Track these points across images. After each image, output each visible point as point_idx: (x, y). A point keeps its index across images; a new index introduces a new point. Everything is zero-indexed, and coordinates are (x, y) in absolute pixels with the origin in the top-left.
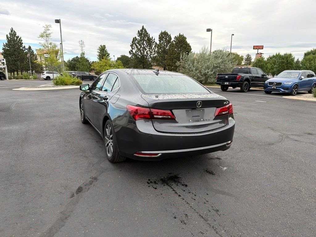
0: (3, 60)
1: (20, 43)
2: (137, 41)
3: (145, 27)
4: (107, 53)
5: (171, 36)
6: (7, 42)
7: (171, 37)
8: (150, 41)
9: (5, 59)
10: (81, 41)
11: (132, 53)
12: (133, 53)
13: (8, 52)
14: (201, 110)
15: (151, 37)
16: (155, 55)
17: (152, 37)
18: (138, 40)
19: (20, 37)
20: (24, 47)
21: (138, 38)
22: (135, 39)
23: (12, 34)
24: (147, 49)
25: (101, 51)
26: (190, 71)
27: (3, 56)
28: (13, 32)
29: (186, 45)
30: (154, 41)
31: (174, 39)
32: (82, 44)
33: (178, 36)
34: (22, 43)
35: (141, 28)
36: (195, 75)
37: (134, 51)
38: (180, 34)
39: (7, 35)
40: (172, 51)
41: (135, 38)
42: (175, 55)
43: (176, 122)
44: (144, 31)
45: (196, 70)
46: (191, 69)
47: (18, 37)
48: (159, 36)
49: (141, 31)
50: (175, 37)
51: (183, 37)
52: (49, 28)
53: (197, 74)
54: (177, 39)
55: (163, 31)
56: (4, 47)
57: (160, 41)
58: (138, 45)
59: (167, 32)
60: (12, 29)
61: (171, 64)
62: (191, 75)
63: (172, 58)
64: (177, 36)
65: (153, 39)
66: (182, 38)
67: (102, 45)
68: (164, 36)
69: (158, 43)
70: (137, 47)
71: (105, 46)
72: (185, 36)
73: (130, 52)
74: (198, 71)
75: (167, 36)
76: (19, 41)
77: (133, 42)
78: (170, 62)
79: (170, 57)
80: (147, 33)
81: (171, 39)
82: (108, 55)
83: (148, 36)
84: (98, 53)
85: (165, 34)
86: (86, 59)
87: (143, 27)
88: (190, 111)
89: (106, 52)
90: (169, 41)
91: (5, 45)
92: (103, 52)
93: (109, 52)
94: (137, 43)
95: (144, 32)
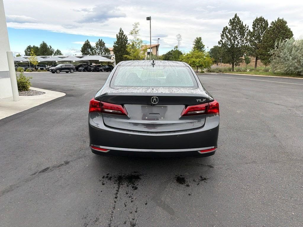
0: (113, 55)
1: (126, 40)
2: (227, 31)
3: (238, 15)
4: (202, 45)
5: (268, 21)
6: (117, 41)
7: (267, 23)
8: (242, 29)
9: (114, 55)
10: (179, 35)
11: (221, 43)
12: (223, 43)
13: (117, 49)
14: (162, 107)
15: (244, 25)
16: (247, 44)
17: (246, 25)
18: (229, 29)
19: (126, 36)
20: (129, 44)
21: (229, 27)
22: (225, 29)
23: (120, 33)
24: (238, 38)
25: (196, 43)
26: (285, 60)
27: (113, 52)
28: (121, 31)
29: (285, 30)
30: (248, 29)
31: (271, 25)
32: (179, 37)
33: (277, 20)
34: (128, 41)
35: (234, 17)
36: (292, 64)
37: (224, 41)
38: (279, 18)
39: (117, 35)
40: (266, 38)
41: (226, 27)
42: (270, 43)
43: (128, 118)
44: (236, 19)
45: (293, 59)
46: (286, 58)
47: (125, 35)
48: (254, 22)
49: (233, 19)
50: (272, 22)
51: (283, 22)
52: (137, 26)
53: (294, 64)
54: (274, 24)
55: (258, 17)
56: (114, 45)
57: (254, 28)
58: (228, 34)
59: (263, 18)
60: (121, 29)
61: (264, 53)
62: (287, 65)
63: (266, 46)
64: (274, 22)
65: (247, 26)
66: (281, 23)
67: (198, 38)
68: (260, 22)
69: (252, 30)
70: (227, 36)
71: (200, 38)
72: (285, 20)
73: (219, 42)
74: (296, 61)
75: (264, 22)
76: (126, 38)
77: (223, 32)
78: (263, 50)
79: (263, 45)
80: (240, 21)
81: (268, 25)
82: (203, 47)
83: (241, 24)
84: (194, 46)
85: (261, 20)
86: (180, 51)
87: (236, 15)
88: (147, 107)
89: (201, 43)
90: (265, 28)
91: (115, 42)
92: (198, 44)
93: (204, 44)
94: (227, 32)
95: (237, 21)
